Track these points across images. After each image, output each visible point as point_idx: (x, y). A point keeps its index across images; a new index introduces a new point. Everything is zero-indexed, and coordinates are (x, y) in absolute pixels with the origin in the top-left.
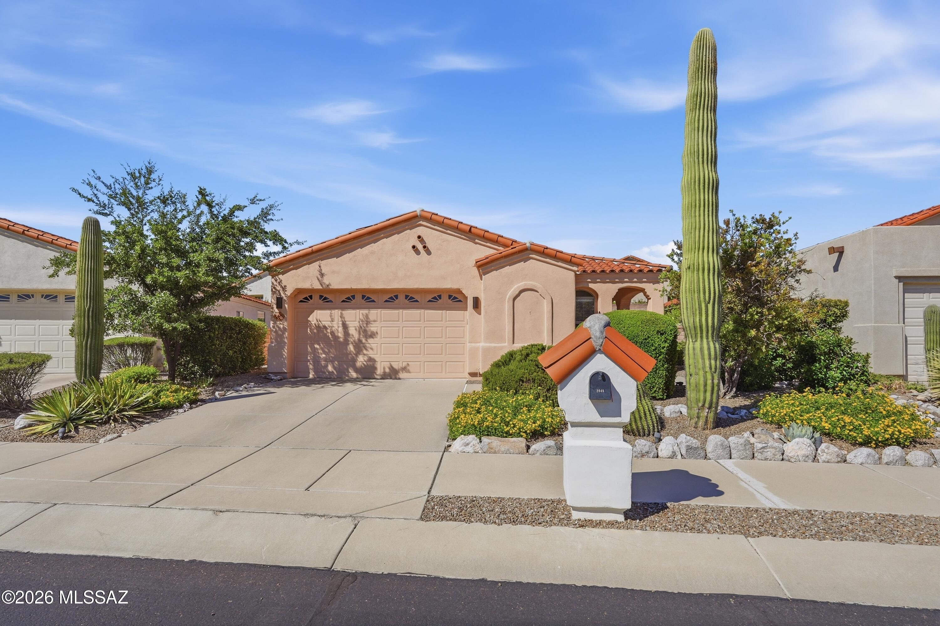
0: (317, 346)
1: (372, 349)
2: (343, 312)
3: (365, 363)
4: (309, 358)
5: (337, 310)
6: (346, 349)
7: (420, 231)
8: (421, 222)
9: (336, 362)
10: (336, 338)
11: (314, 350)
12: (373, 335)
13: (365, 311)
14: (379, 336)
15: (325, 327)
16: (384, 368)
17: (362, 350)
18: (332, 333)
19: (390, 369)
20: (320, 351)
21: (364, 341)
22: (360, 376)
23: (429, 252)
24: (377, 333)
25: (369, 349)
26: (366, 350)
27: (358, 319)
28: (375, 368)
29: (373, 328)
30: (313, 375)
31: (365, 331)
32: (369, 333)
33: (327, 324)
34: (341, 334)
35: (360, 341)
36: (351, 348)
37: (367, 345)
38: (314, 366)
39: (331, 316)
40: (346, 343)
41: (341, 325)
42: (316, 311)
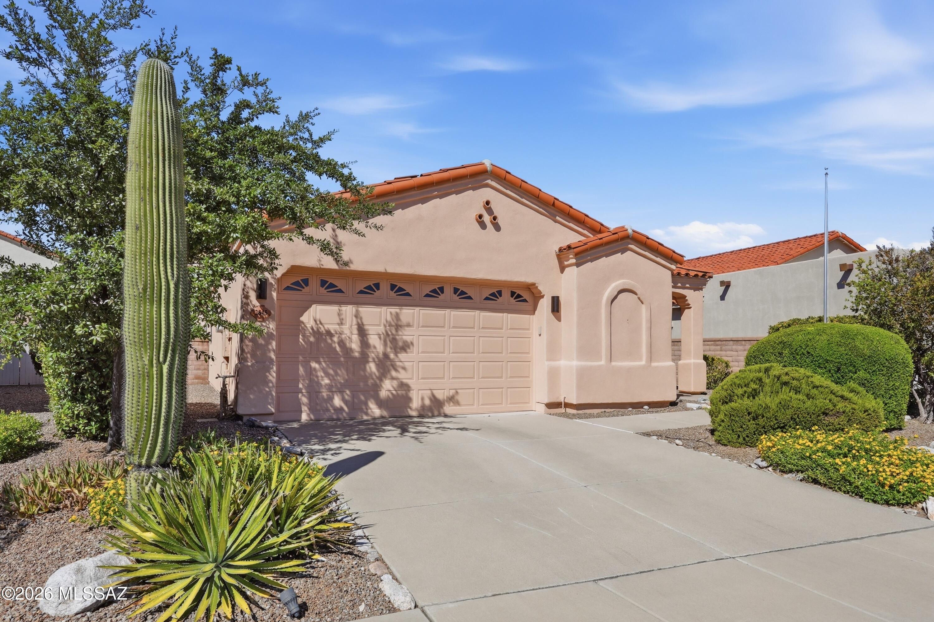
0: (314, 365)
1: (404, 368)
2: (360, 309)
3: (394, 392)
4: (301, 386)
5: (351, 306)
6: (365, 370)
7: (486, 194)
8: (489, 181)
9: (348, 392)
10: (347, 351)
11: (310, 372)
12: (405, 347)
13: (394, 310)
14: (415, 349)
15: (329, 333)
16: (423, 399)
17: (389, 371)
18: (342, 343)
19: (431, 400)
20: (320, 374)
21: (392, 356)
22: (385, 413)
23: (497, 228)
24: (412, 343)
25: (400, 370)
26: (396, 370)
27: (383, 321)
28: (410, 399)
29: (406, 335)
30: (308, 415)
31: (394, 341)
32: (400, 344)
33: (332, 328)
34: (355, 345)
35: (386, 356)
36: (372, 367)
37: (398, 364)
38: (310, 399)
39: (339, 315)
40: (364, 358)
41: (355, 332)
42: (314, 306)
